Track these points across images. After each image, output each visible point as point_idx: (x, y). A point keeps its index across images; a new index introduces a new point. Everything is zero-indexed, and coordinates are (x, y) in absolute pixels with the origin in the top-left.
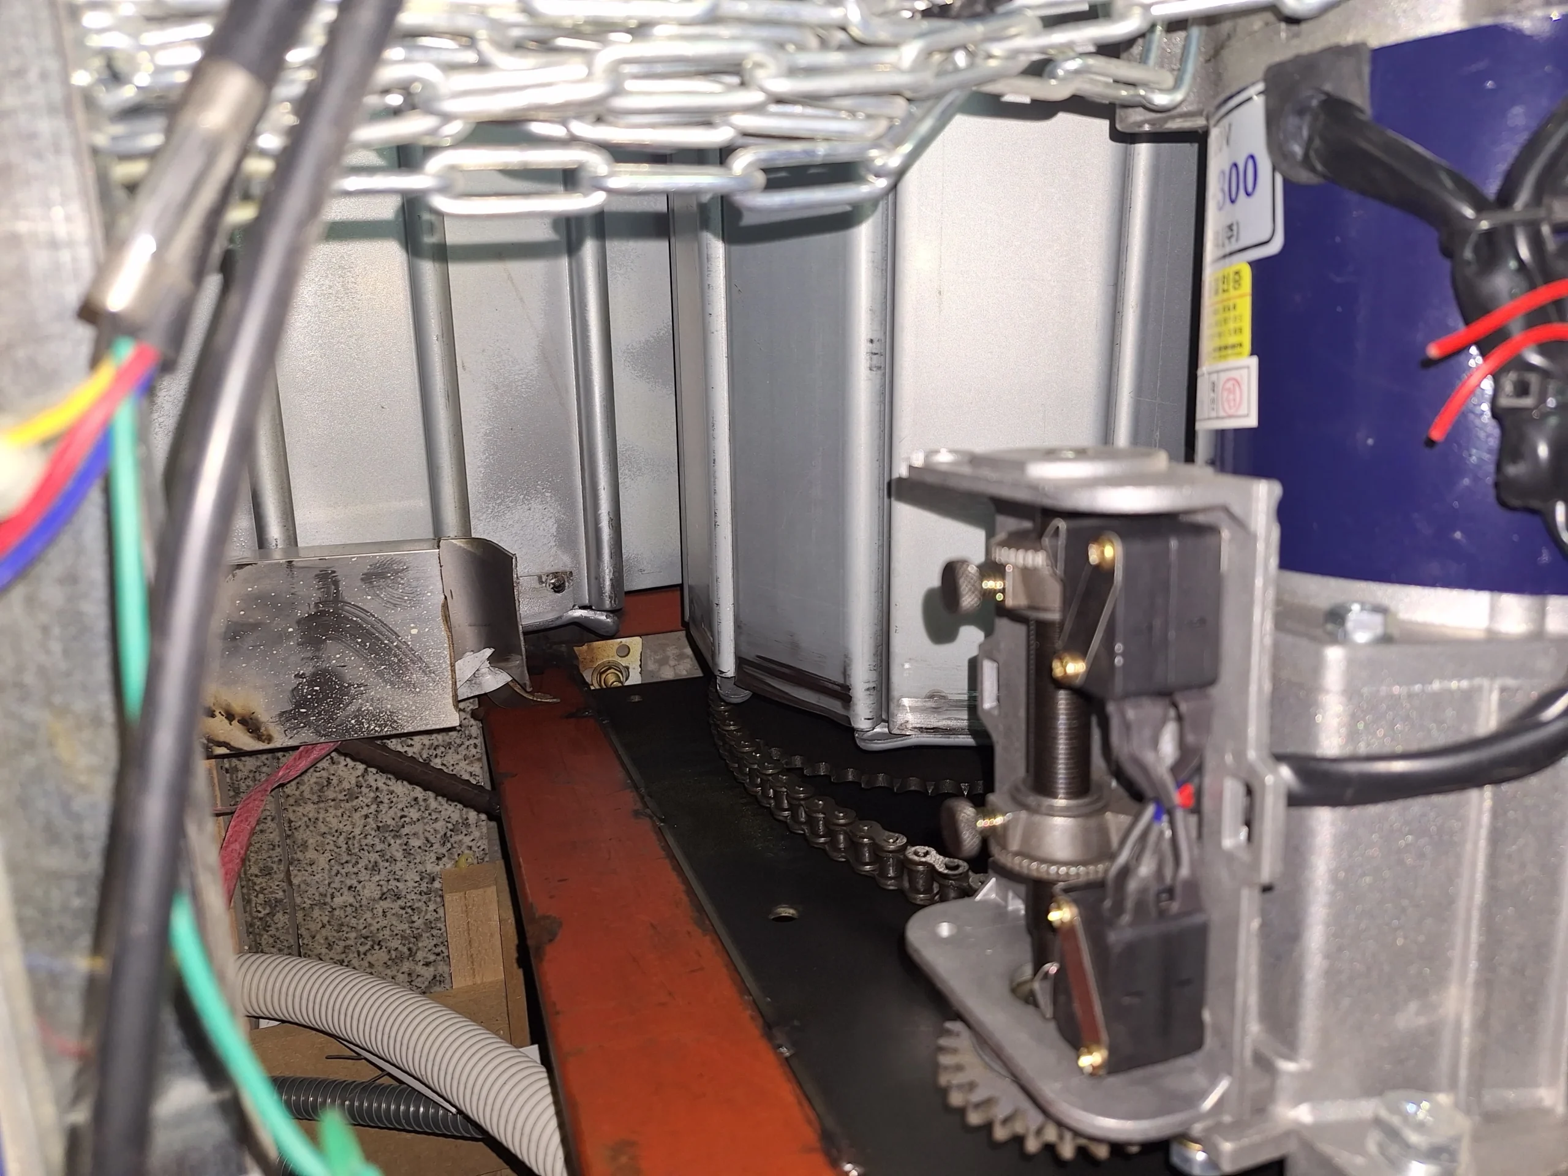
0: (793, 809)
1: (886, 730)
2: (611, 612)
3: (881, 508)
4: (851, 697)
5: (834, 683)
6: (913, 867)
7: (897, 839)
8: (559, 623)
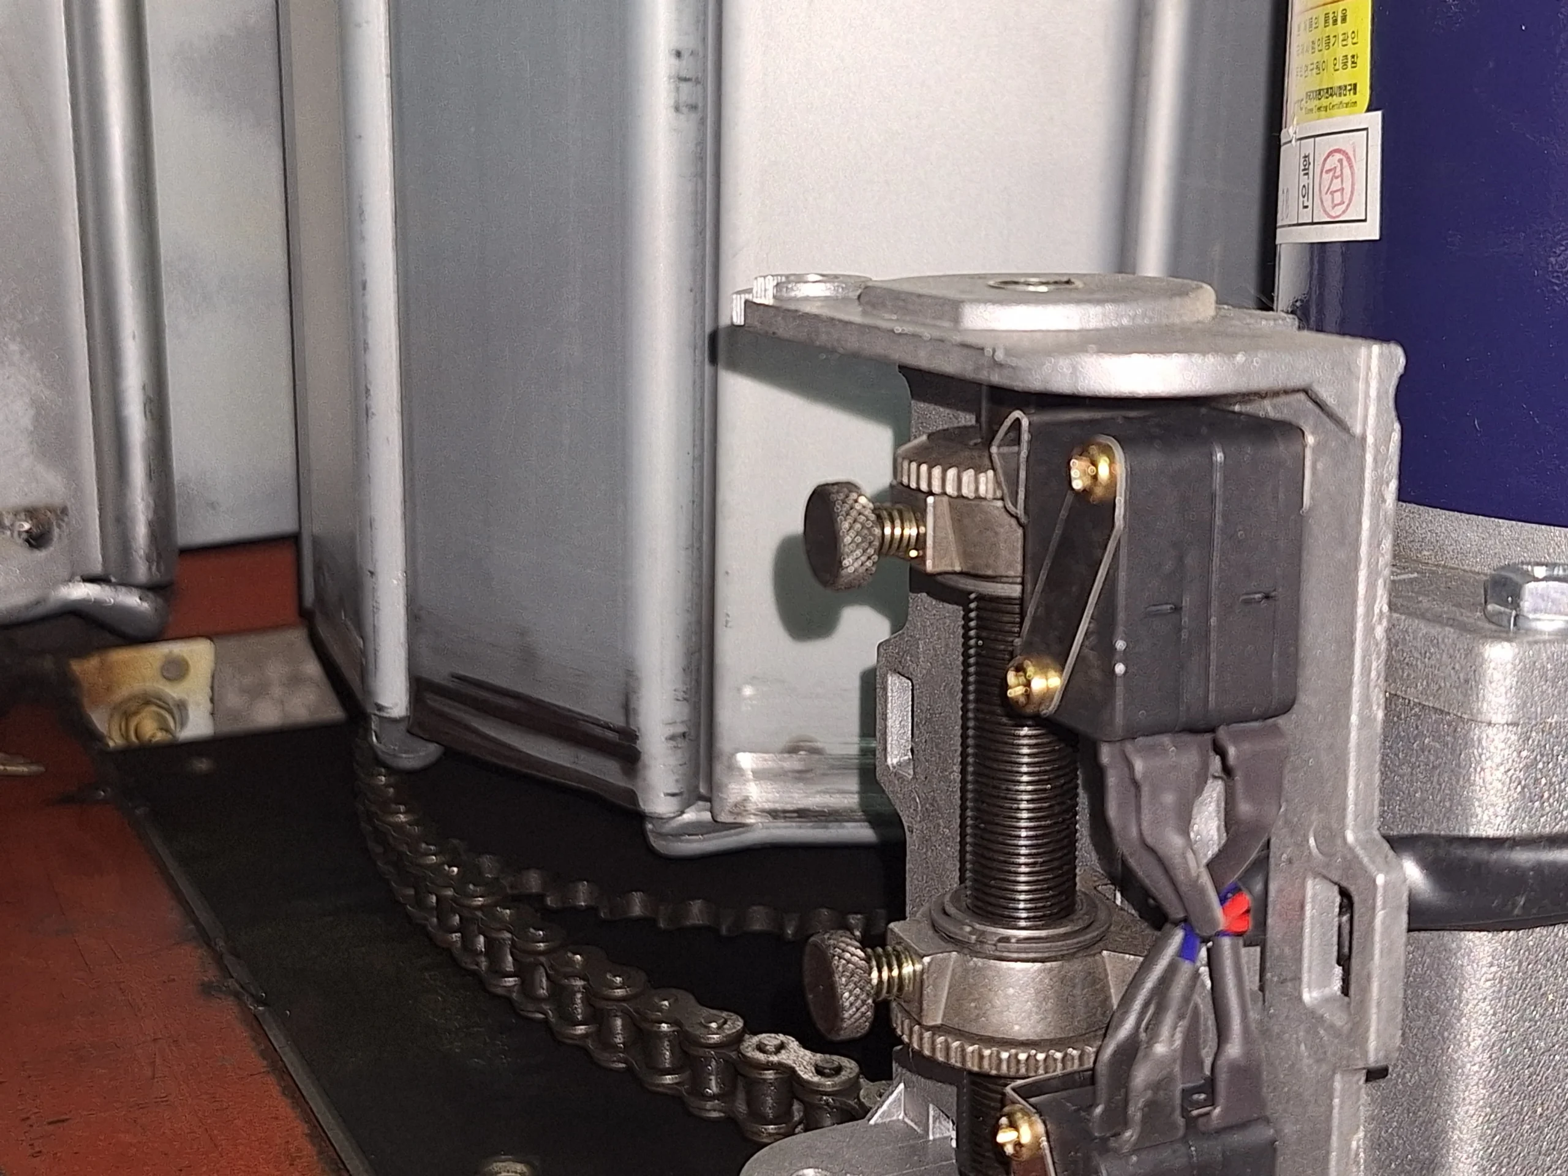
0: (523, 971)
1: (707, 816)
2: (149, 589)
3: (698, 384)
4: (639, 753)
5: (607, 727)
6: (754, 1074)
7: (725, 1023)
8: (40, 610)
